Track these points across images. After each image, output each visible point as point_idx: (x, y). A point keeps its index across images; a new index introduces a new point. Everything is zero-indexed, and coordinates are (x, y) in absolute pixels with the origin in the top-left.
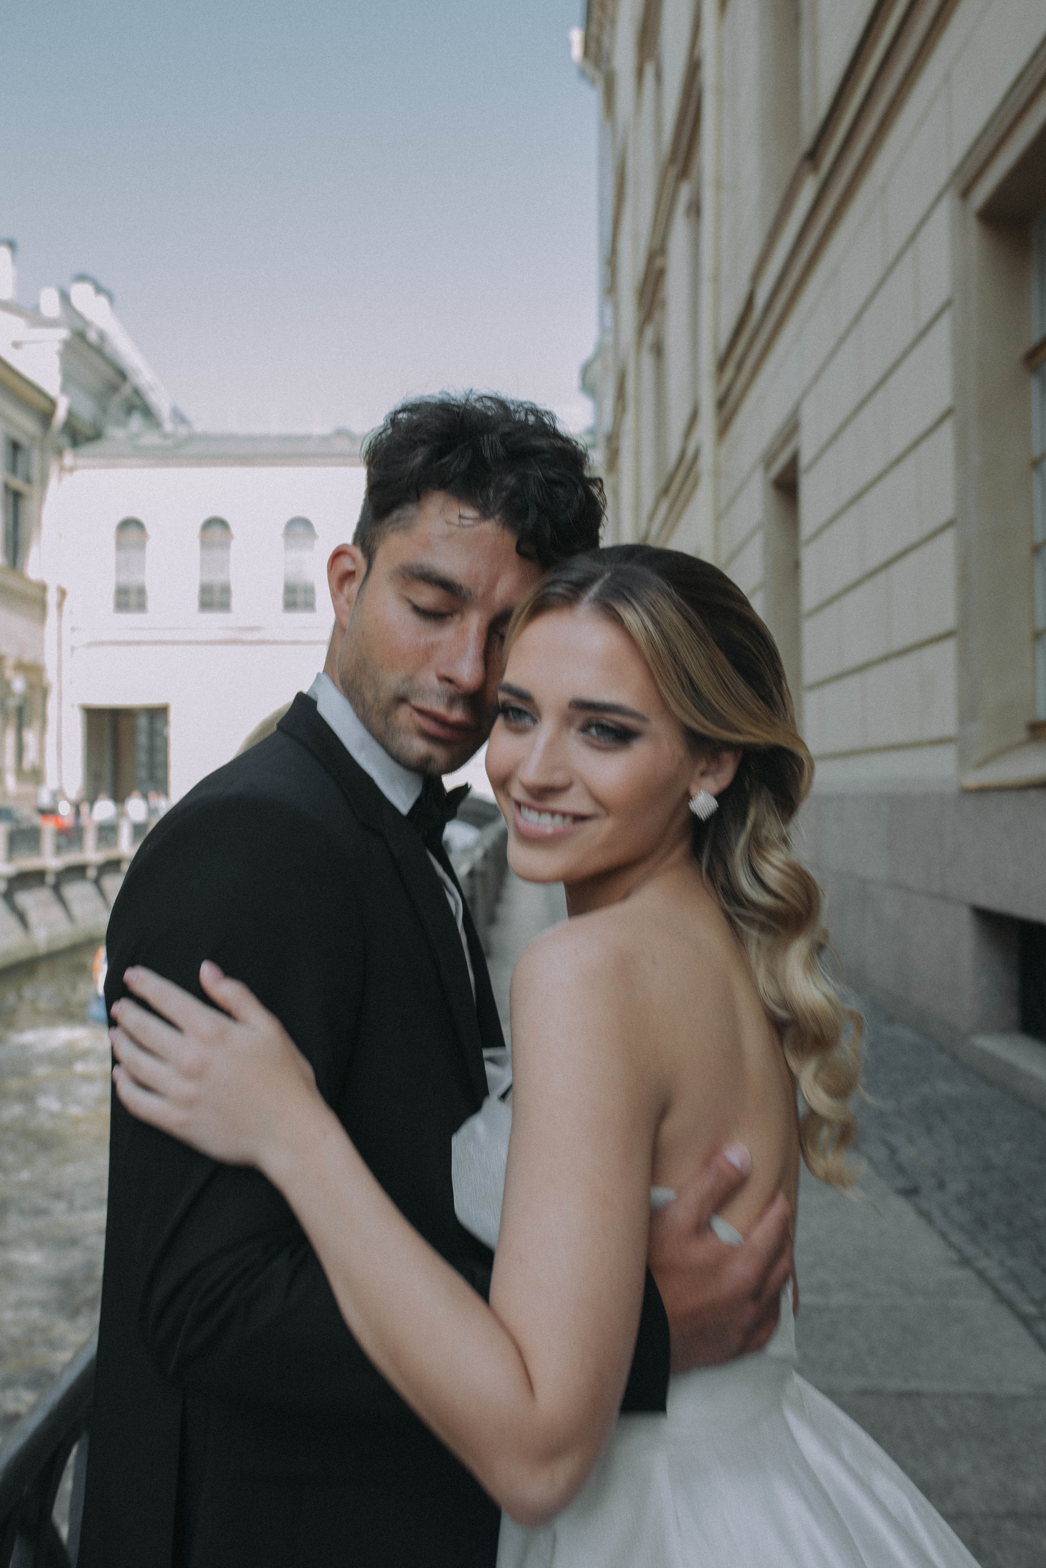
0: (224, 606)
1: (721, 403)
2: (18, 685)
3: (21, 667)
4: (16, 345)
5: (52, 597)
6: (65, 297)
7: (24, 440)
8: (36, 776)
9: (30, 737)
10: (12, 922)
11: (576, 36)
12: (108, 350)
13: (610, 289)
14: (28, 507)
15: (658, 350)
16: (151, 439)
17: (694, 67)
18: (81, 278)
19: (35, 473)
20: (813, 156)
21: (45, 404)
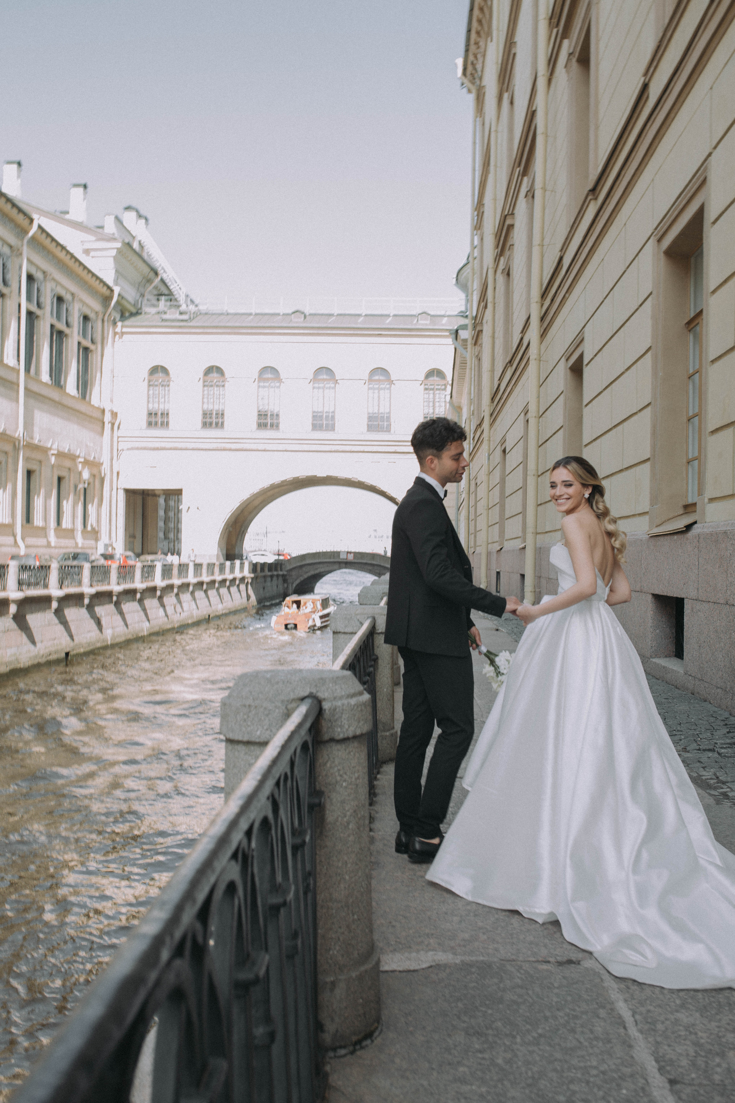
0: (220, 425)
1: (542, 319)
2: (86, 475)
3: (87, 463)
4: (87, 252)
5: (107, 418)
6: (118, 220)
7: (92, 315)
8: (95, 534)
9: (92, 509)
10: (92, 624)
11: (460, 62)
12: (145, 256)
13: (478, 226)
14: (94, 358)
15: (508, 273)
16: (173, 315)
17: (531, 115)
18: (128, 208)
19: (98, 338)
20: (594, 190)
21: (104, 290)
